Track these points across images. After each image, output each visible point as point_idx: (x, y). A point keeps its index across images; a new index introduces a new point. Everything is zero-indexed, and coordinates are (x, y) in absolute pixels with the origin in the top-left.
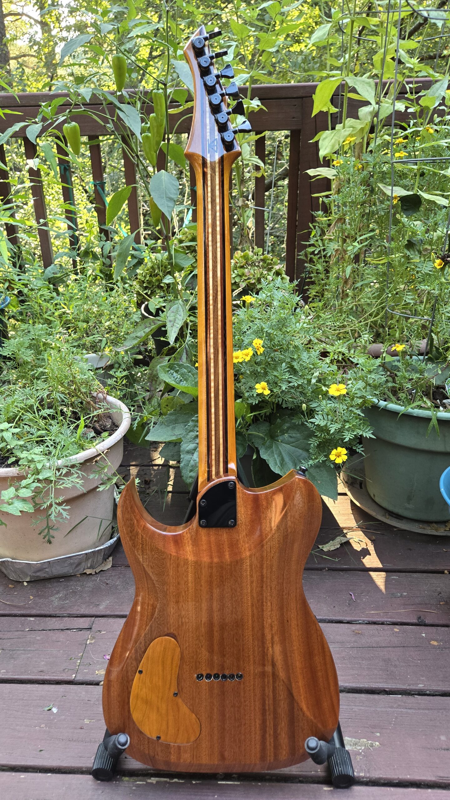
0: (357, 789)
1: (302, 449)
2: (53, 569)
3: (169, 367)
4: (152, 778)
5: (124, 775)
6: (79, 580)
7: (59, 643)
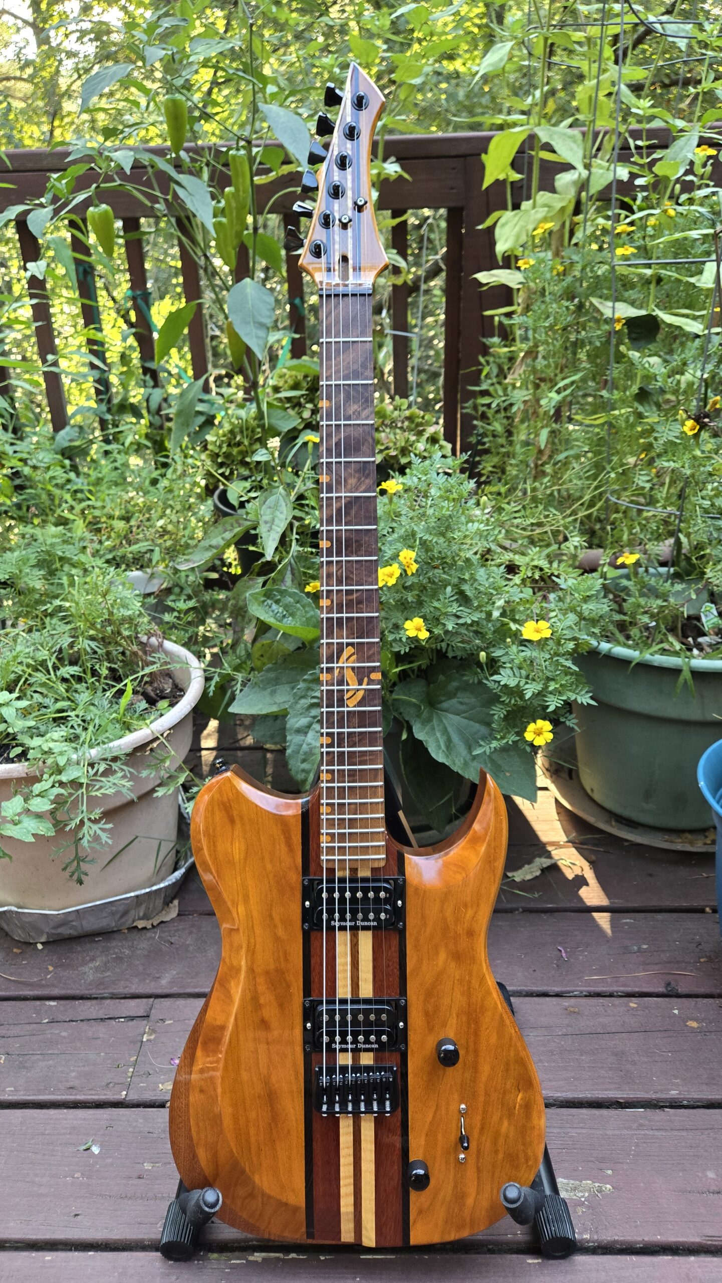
0: (580, 1259)
1: (479, 722)
2: (85, 923)
3: (265, 595)
4: (256, 1254)
5: (212, 1250)
6: (126, 939)
7: (99, 1042)
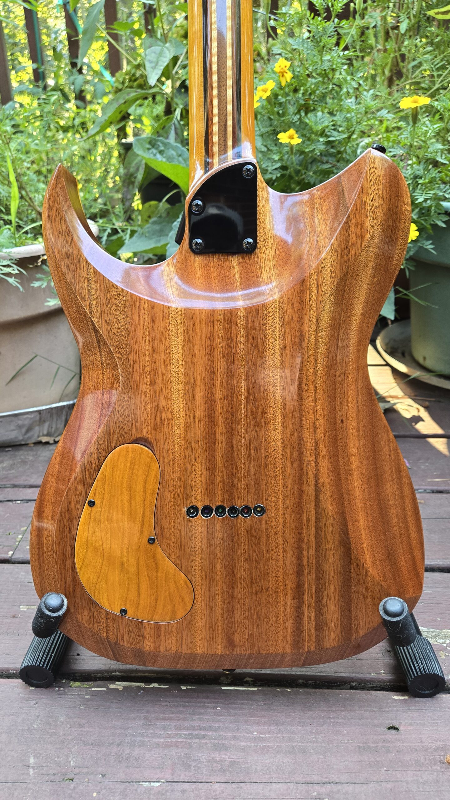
3: (150, 143)
4: (117, 683)
5: (75, 680)
6: (32, 450)
